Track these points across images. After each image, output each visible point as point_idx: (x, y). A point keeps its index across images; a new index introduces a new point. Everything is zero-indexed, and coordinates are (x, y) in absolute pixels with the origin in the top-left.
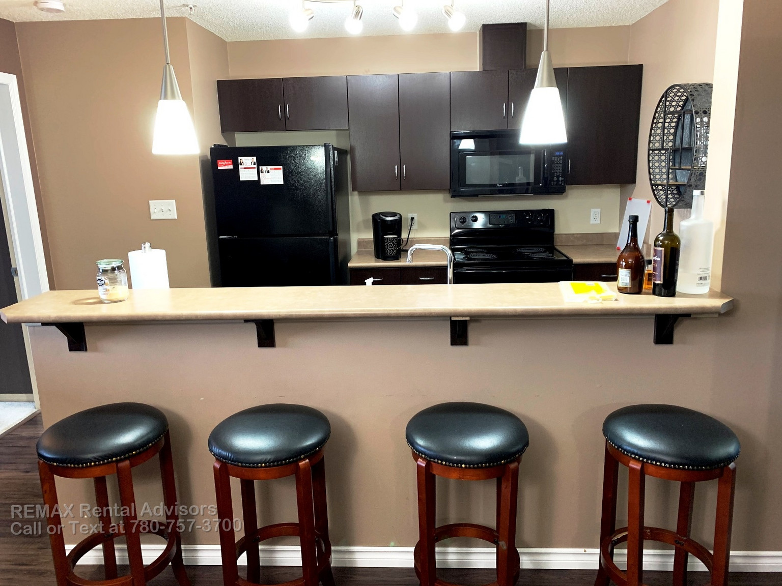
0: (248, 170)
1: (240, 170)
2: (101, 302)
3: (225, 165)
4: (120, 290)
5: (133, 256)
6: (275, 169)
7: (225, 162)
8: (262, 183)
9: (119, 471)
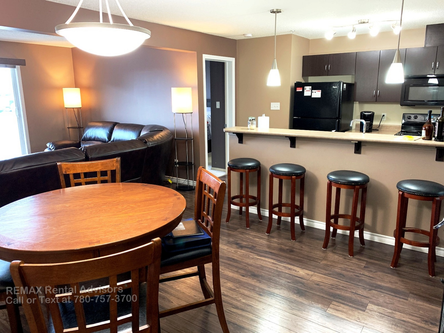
0: (308, 92)
1: (305, 91)
2: (248, 129)
3: (299, 90)
4: (254, 127)
5: (259, 118)
6: (318, 91)
7: (299, 88)
8: (312, 97)
9: (246, 172)
